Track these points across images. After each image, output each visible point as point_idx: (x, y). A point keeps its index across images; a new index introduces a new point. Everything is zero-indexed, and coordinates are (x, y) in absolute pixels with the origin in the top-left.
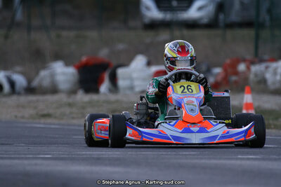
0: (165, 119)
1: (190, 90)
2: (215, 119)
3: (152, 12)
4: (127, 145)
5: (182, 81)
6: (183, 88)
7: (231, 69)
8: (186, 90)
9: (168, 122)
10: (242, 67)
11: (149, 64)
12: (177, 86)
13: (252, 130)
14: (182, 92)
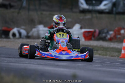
3: (84, 5)
7: (118, 32)
10: (122, 31)
11: (81, 28)
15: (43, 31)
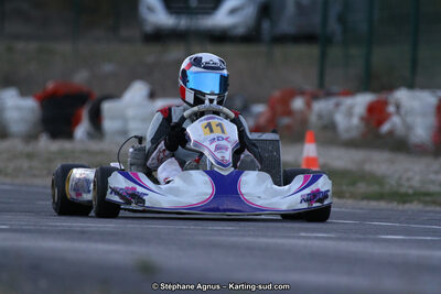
7: (281, 106)
10: (298, 104)
11: (152, 96)
15: (19, 108)
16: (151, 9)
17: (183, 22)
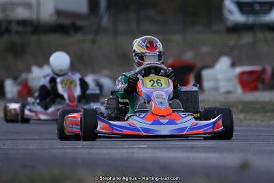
0: (135, 112)
1: (160, 84)
2: (183, 112)
4: (97, 140)
5: (151, 75)
6: (152, 82)
8: (155, 84)
9: (137, 115)
11: (233, 65)
12: (147, 80)
13: (220, 122)
14: (152, 86)
16: (231, 12)
17: (251, 19)
